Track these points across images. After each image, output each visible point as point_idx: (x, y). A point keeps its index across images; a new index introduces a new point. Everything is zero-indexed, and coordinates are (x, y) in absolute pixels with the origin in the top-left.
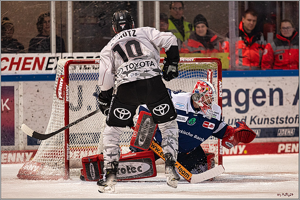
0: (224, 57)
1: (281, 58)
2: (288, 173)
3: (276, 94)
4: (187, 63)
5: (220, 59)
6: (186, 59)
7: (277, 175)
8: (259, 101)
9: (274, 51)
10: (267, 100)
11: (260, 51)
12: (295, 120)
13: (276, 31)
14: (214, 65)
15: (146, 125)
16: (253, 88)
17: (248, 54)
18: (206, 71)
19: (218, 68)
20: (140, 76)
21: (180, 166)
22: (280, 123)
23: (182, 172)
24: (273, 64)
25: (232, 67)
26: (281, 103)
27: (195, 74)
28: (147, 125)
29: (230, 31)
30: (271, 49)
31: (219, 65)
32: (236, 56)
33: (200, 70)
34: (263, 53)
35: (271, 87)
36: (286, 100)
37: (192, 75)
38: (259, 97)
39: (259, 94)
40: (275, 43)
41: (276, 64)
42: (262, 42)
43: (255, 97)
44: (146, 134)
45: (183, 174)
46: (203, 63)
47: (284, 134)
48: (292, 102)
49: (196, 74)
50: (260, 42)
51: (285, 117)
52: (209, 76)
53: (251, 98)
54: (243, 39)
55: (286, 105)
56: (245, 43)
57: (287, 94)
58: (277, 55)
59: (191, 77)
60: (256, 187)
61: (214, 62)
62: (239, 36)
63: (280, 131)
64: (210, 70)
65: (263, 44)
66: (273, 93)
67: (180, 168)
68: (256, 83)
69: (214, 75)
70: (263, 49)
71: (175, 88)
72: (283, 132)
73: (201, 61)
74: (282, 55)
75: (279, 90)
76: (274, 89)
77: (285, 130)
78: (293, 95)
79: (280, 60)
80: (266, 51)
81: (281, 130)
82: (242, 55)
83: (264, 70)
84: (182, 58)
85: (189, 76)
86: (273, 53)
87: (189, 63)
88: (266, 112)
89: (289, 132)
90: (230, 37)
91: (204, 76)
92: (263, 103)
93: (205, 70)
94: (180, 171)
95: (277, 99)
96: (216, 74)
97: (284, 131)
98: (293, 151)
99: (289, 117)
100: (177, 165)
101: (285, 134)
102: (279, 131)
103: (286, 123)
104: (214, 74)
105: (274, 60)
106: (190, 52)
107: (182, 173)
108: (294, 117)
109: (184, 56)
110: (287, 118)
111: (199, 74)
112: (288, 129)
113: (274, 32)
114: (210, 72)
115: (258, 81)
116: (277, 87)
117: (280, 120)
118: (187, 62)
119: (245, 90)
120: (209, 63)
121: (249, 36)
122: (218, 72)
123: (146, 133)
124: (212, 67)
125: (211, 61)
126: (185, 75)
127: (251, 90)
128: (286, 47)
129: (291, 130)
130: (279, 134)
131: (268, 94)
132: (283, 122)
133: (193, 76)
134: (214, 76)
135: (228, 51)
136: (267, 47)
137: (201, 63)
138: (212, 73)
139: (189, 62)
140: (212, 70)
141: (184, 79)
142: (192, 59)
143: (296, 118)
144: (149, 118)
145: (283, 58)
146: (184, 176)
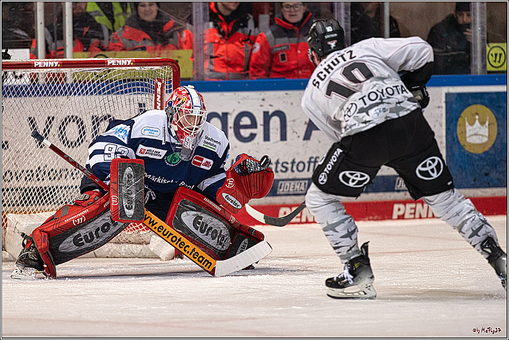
0: (184, 56)
1: (283, 59)
2: (296, 258)
3: (275, 122)
4: (120, 68)
5: (177, 61)
6: (118, 61)
7: (277, 261)
8: (245, 133)
9: (271, 46)
10: (259, 131)
11: (247, 46)
12: (307, 165)
13: (273, 11)
14: (166, 71)
15: (128, 181)
16: (234, 110)
17: (223, 52)
18: (153, 81)
19: (173, 77)
20: (390, 112)
21: (195, 248)
22: (282, 171)
23: (198, 258)
24: (270, 68)
25: (197, 74)
26: (283, 137)
27: (134, 87)
28: (130, 179)
29: (194, 12)
30: (266, 43)
31: (175, 71)
32: (205, 55)
33: (142, 80)
34: (252, 50)
35: (266, 110)
36: (292, 131)
37: (128, 88)
38: (246, 127)
39: (246, 121)
40: (273, 32)
41: (274, 69)
42: (250, 31)
43: (237, 126)
44: (133, 196)
45: (201, 262)
46: (147, 68)
47: (289, 191)
48: (302, 135)
49: (136, 87)
50: (247, 30)
51: (290, 161)
52: (159, 90)
53: (231, 128)
54: (215, 25)
55: (292, 139)
56: (219, 32)
57: (294, 121)
58: (277, 54)
59: (126, 92)
60: (241, 282)
61: (166, 67)
62: (210, 21)
63: (281, 184)
64: (160, 80)
65: (252, 34)
66: (270, 120)
67: (194, 251)
68: (239, 102)
69: (167, 88)
70: (252, 43)
71: (100, 112)
72: (287, 187)
73: (144, 64)
74: (284, 53)
75: (280, 114)
76: (270, 113)
77: (290, 184)
78: (304, 122)
79: (281, 61)
80: (257, 47)
81: (283, 182)
82: (213, 54)
83: (255, 79)
84: (111, 59)
85: (124, 90)
86: (270, 50)
87: (124, 68)
88: (257, 152)
89: (297, 187)
90: (194, 23)
91: (149, 90)
92: (253, 136)
93: (151, 81)
94: (195, 256)
95: (277, 130)
96: (170, 86)
97: (288, 185)
98: (304, 220)
99: (297, 161)
100: (188, 246)
101: (291, 190)
102: (279, 185)
103: (293, 171)
104: (167, 86)
105: (272, 61)
106: (124, 49)
107: (199, 261)
108: (306, 161)
109: (114, 56)
110: (293, 162)
111: (140, 87)
112: (297, 182)
113: (271, 13)
114: (159, 84)
115: (244, 98)
116: (277, 109)
117: (282, 166)
118: (119, 66)
119: (221, 114)
120: (158, 68)
121: (228, 20)
122: (173, 84)
123: (131, 194)
124: (163, 74)
125: (162, 64)
126: (117, 89)
127: (230, 114)
128: (292, 39)
129: (301, 183)
130: (280, 191)
131: (260, 120)
132: (287, 169)
133: (130, 91)
134: (167, 91)
135: (191, 48)
136: (259, 39)
137: (145, 68)
138: (163, 85)
139: (124, 66)
140: (163, 81)
141: (114, 97)
142: (128, 61)
143: (309, 162)
144: (129, 168)
145: (286, 58)
146: (202, 265)
